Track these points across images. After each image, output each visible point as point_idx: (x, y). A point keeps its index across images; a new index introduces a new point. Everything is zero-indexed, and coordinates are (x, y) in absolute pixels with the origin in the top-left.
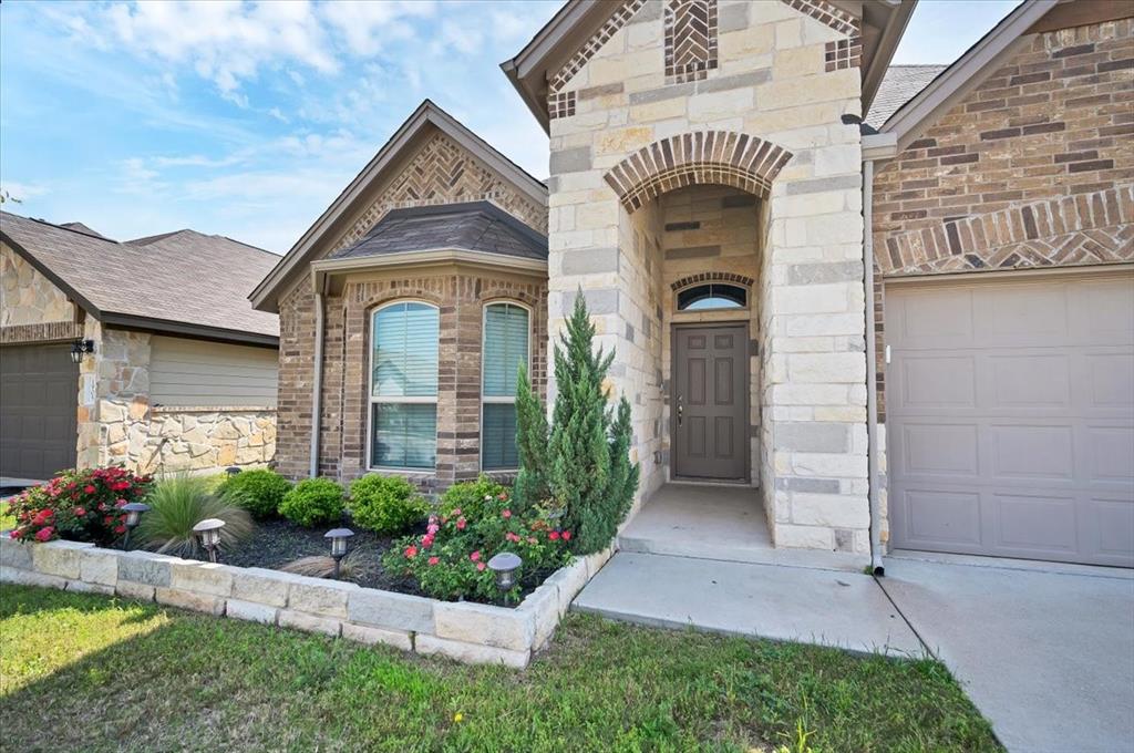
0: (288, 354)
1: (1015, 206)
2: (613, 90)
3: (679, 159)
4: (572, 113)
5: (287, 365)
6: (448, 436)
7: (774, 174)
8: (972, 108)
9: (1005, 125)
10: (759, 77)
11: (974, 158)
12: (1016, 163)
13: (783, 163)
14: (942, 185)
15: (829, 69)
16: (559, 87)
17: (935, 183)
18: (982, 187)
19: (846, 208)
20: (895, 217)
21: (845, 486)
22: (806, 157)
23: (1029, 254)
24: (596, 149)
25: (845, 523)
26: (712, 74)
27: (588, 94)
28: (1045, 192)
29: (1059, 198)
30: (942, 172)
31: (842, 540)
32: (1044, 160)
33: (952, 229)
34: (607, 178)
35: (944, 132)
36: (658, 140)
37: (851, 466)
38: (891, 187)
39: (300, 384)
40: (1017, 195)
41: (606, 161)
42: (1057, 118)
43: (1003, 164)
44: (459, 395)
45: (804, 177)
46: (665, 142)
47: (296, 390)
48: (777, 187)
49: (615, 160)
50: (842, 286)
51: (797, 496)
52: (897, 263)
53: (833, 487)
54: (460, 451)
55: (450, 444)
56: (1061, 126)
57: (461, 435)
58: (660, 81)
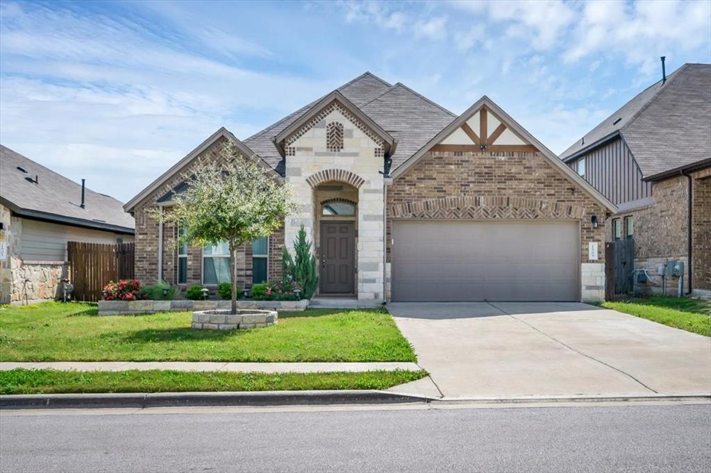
0: (140, 234)
1: (424, 200)
2: (309, 149)
3: (331, 178)
4: (294, 155)
5: (140, 240)
6: (243, 270)
7: (360, 186)
8: (415, 170)
9: (422, 176)
10: (355, 155)
11: (415, 185)
12: (425, 188)
13: (362, 183)
14: (407, 192)
15: (376, 156)
16: (289, 144)
17: (404, 191)
18: (416, 194)
19: (379, 200)
20: (394, 200)
21: (377, 280)
22: (369, 182)
23: (427, 214)
24: (303, 169)
25: (377, 291)
26: (341, 150)
27: (299, 149)
28: (431, 197)
29: (434, 199)
30: (407, 188)
31: (376, 296)
32: (431, 188)
33: (409, 205)
34: (307, 180)
35: (408, 176)
36: (324, 169)
37: (379, 275)
38: (394, 191)
39: (149, 249)
40: (425, 197)
41: (307, 174)
42: (434, 176)
43: (422, 188)
44: (246, 254)
45: (368, 188)
46: (326, 171)
47: (146, 252)
48: (361, 190)
49: (310, 175)
50: (378, 222)
51: (365, 284)
52: (395, 215)
53: (374, 281)
54: (247, 276)
55: (242, 273)
56: (435, 179)
57: (247, 270)
58: (325, 150)
